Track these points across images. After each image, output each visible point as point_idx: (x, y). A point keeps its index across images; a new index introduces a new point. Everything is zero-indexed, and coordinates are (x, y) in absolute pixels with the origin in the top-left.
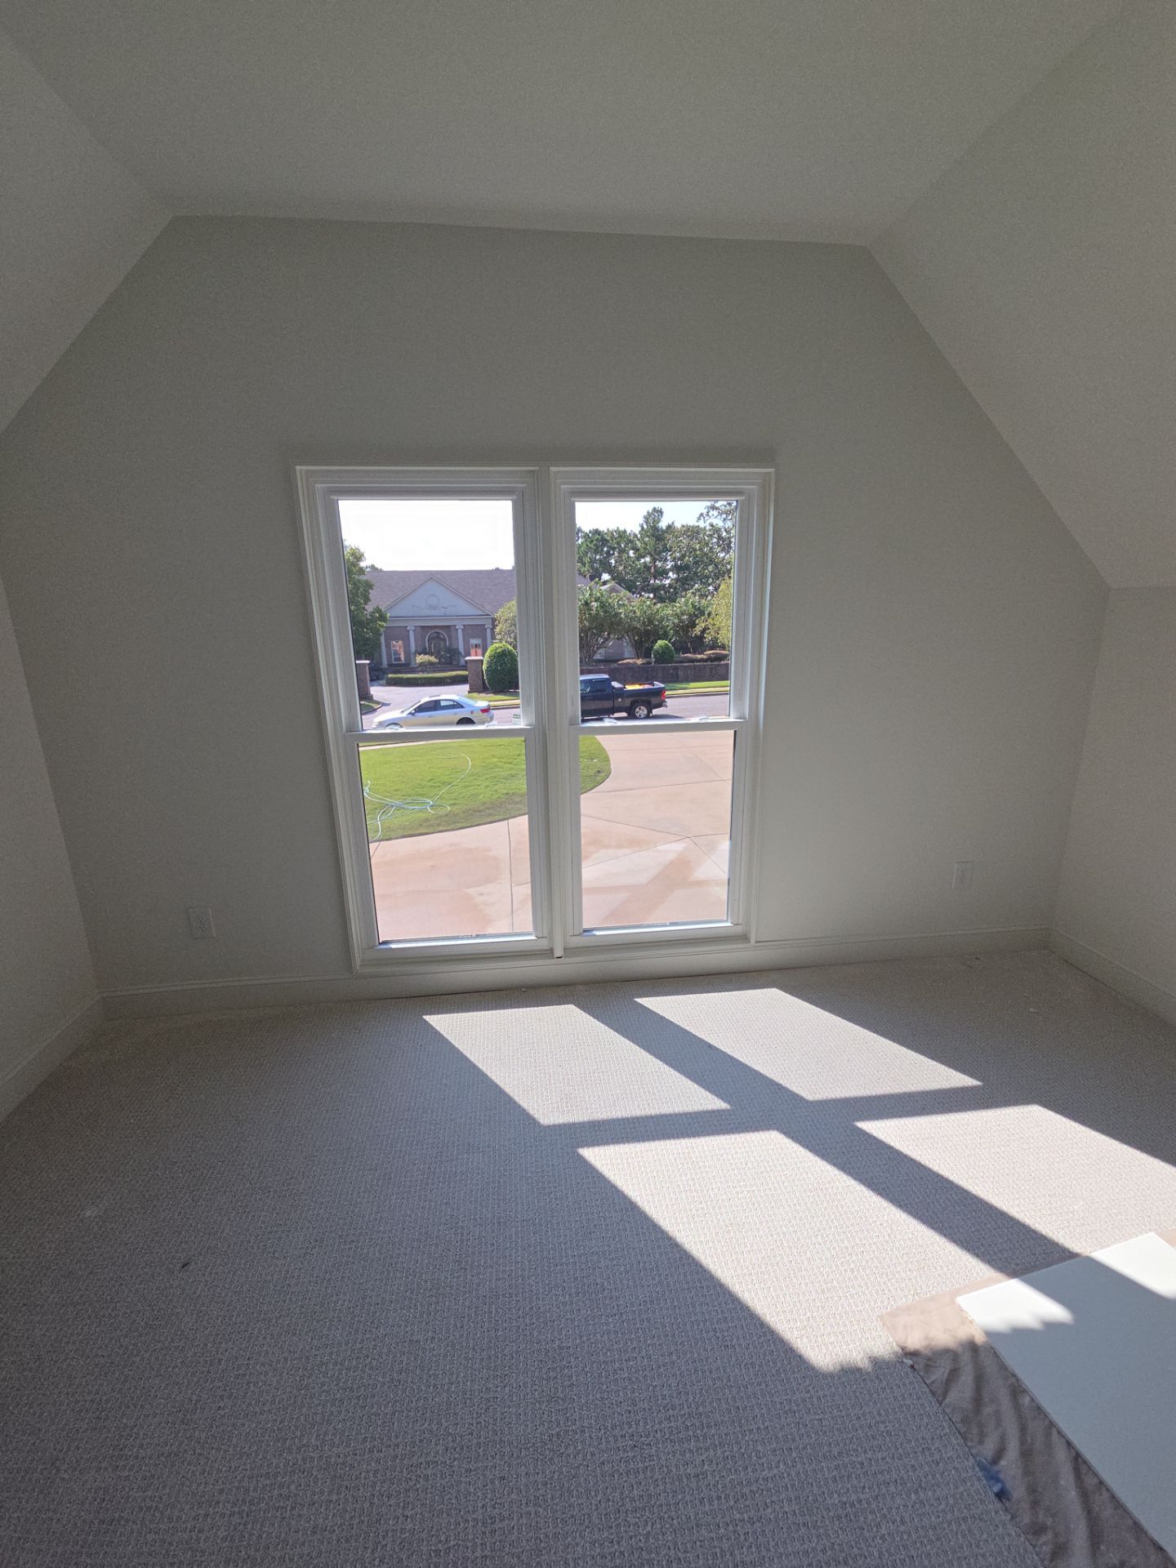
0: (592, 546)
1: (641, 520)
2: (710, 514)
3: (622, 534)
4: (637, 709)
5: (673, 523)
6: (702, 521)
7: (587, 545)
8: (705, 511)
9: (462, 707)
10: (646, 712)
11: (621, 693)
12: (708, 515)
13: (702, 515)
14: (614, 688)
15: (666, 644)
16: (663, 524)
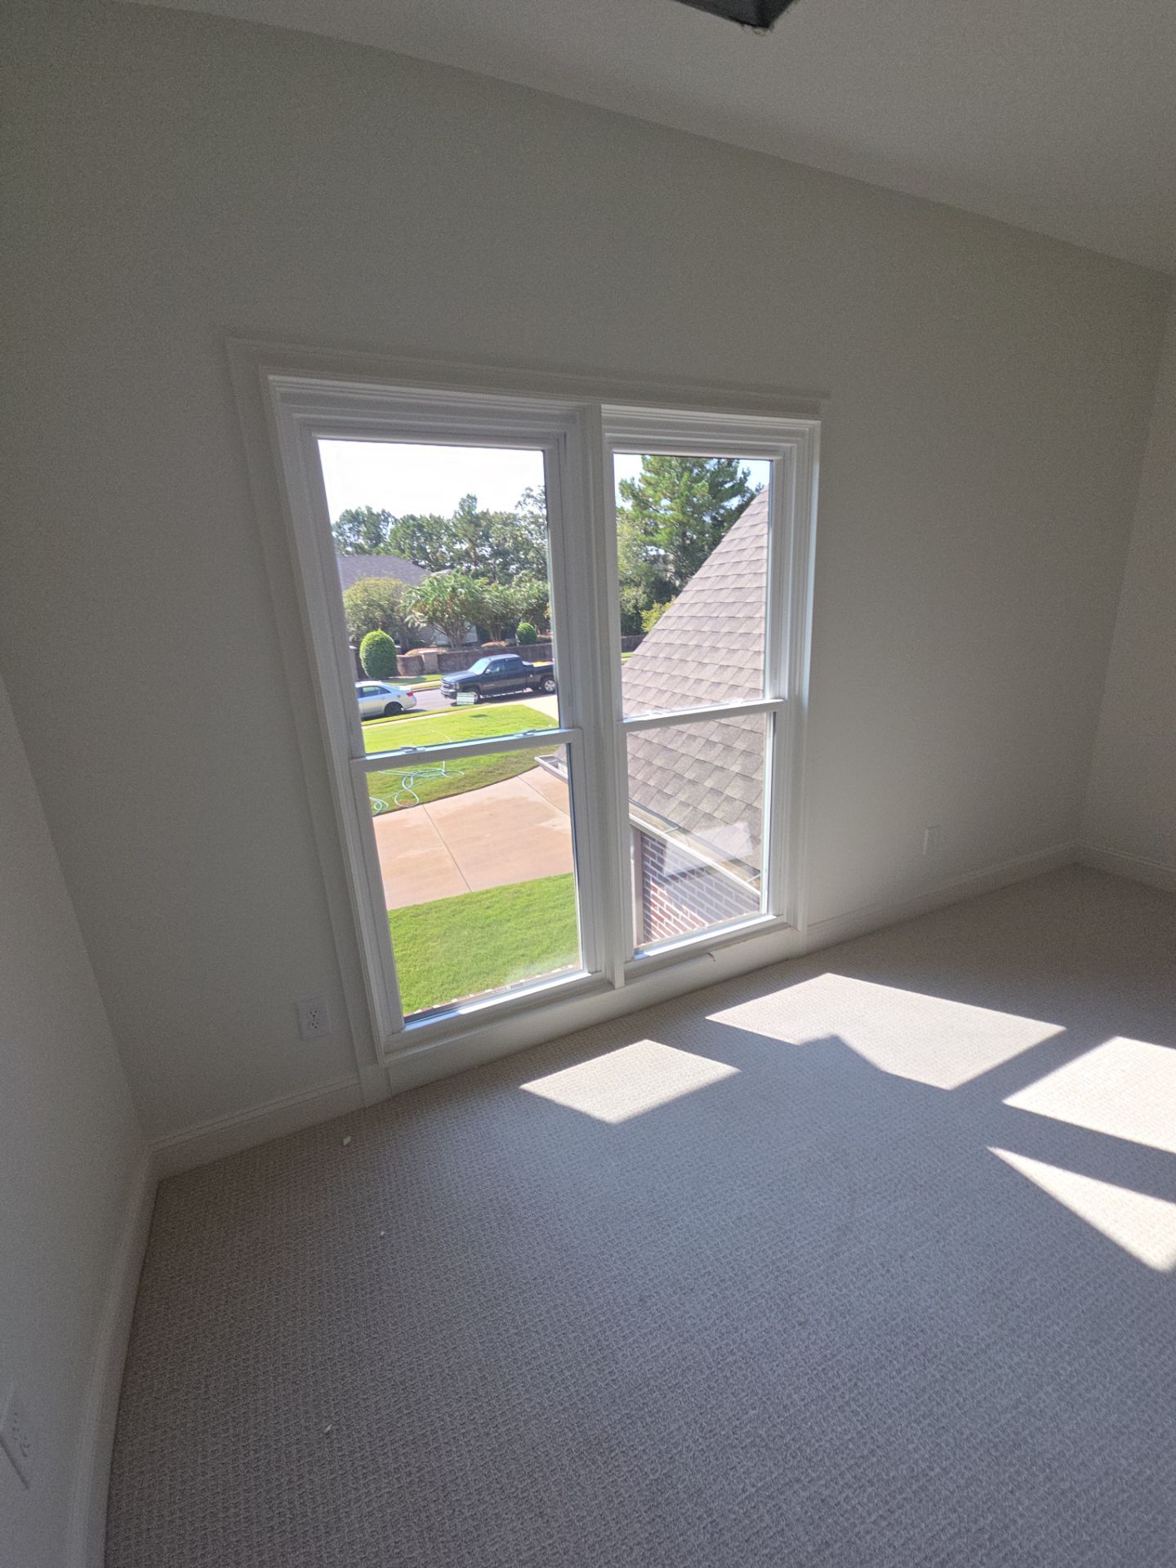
0: (409, 531)
1: (457, 508)
2: (529, 502)
3: (438, 521)
5: (487, 510)
6: (519, 509)
7: (404, 530)
8: (522, 499)
9: (389, 692)
11: (532, 670)
12: (526, 503)
13: (519, 503)
14: (525, 666)
15: (529, 627)
16: (478, 511)
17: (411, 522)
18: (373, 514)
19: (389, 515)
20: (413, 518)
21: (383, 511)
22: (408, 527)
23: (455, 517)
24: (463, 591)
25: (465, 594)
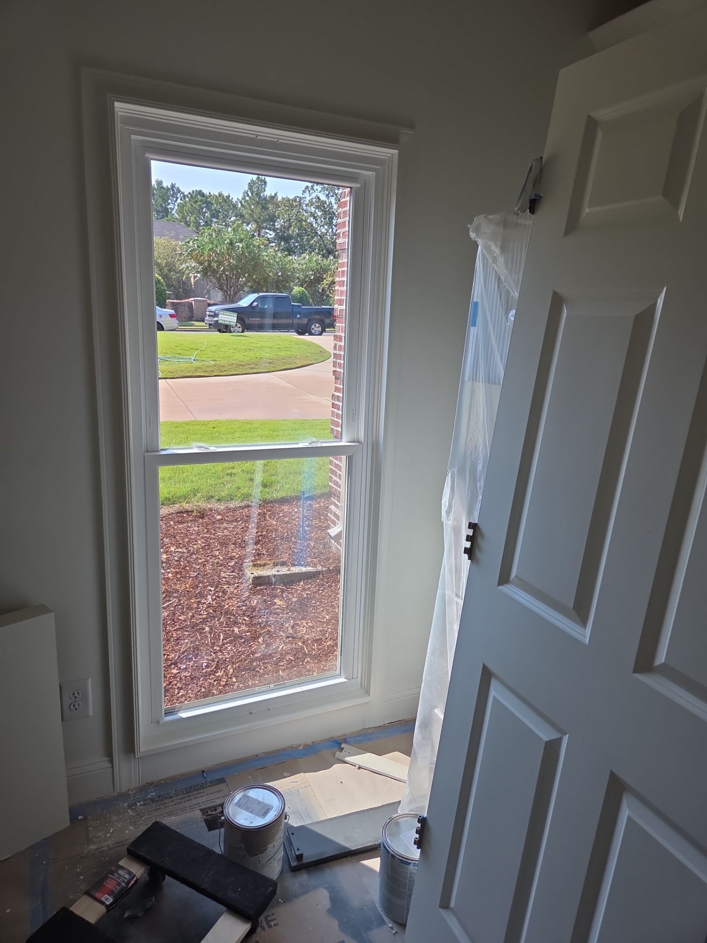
0: (196, 206)
1: (246, 188)
2: (315, 188)
3: (226, 200)
4: (313, 326)
5: (276, 194)
6: (307, 194)
7: (192, 205)
10: (320, 329)
12: (313, 189)
15: (303, 291)
16: (266, 194)
17: (200, 198)
18: (162, 187)
19: (179, 191)
20: (200, 193)
21: (173, 186)
22: (196, 202)
23: (244, 198)
24: (241, 245)
25: (242, 248)
